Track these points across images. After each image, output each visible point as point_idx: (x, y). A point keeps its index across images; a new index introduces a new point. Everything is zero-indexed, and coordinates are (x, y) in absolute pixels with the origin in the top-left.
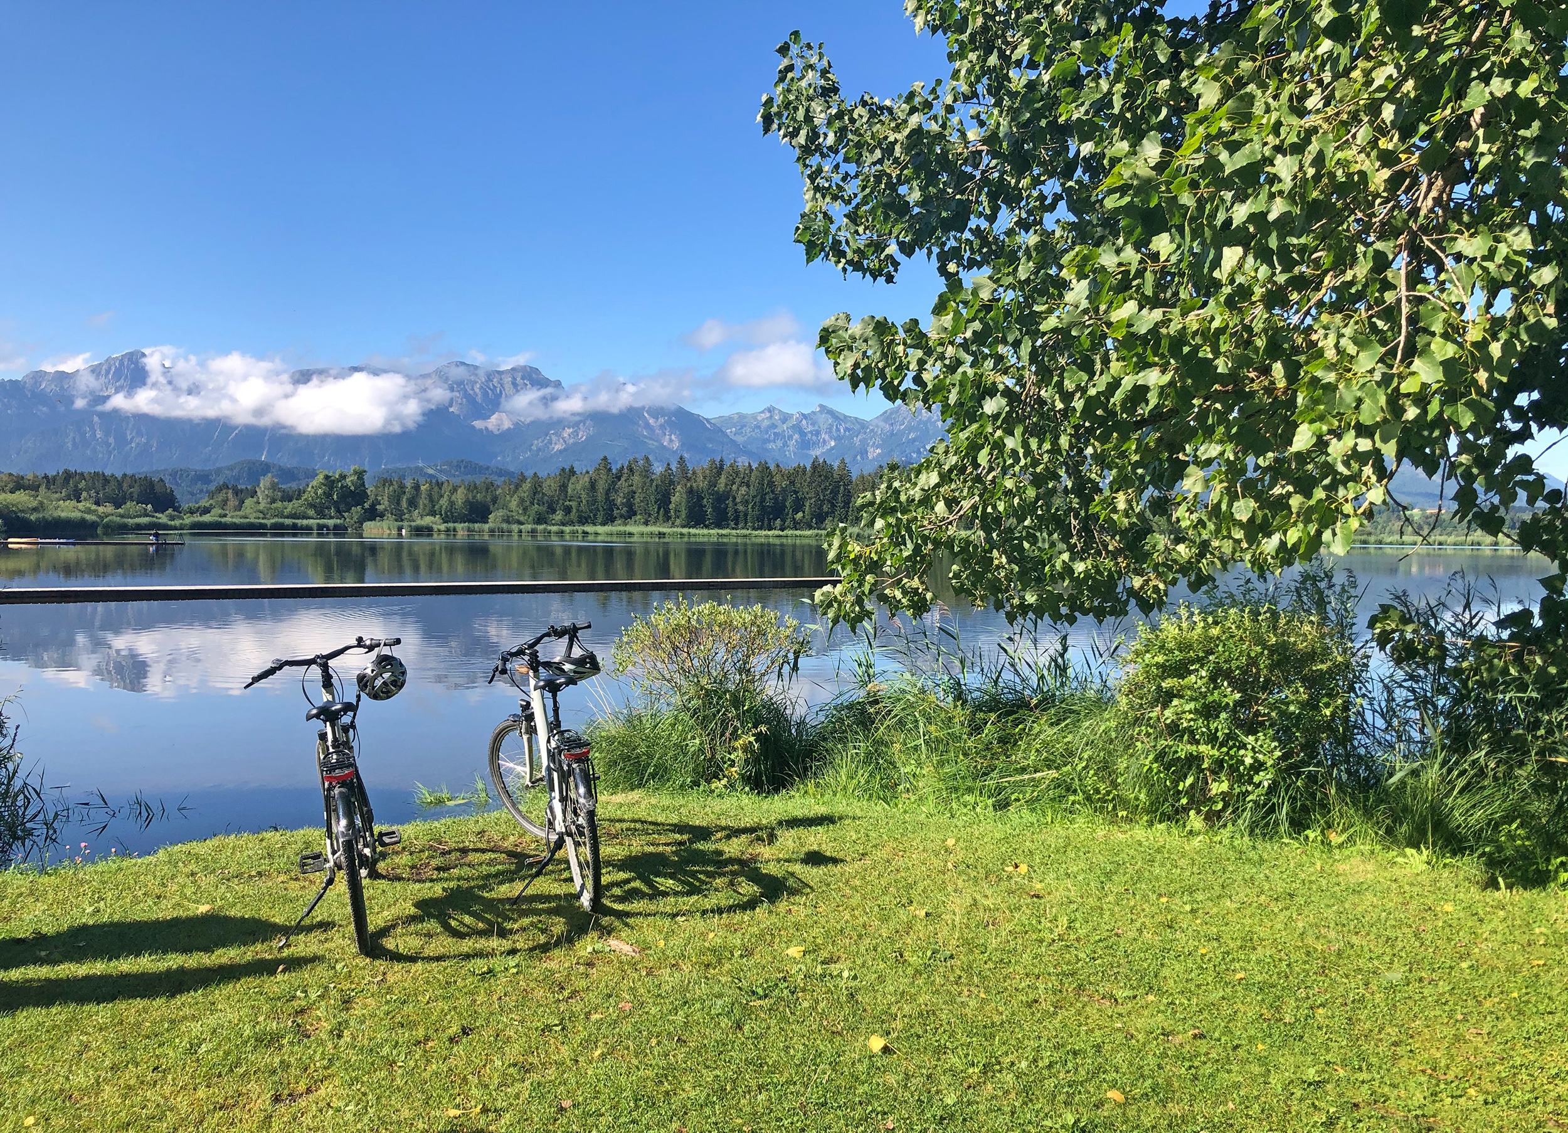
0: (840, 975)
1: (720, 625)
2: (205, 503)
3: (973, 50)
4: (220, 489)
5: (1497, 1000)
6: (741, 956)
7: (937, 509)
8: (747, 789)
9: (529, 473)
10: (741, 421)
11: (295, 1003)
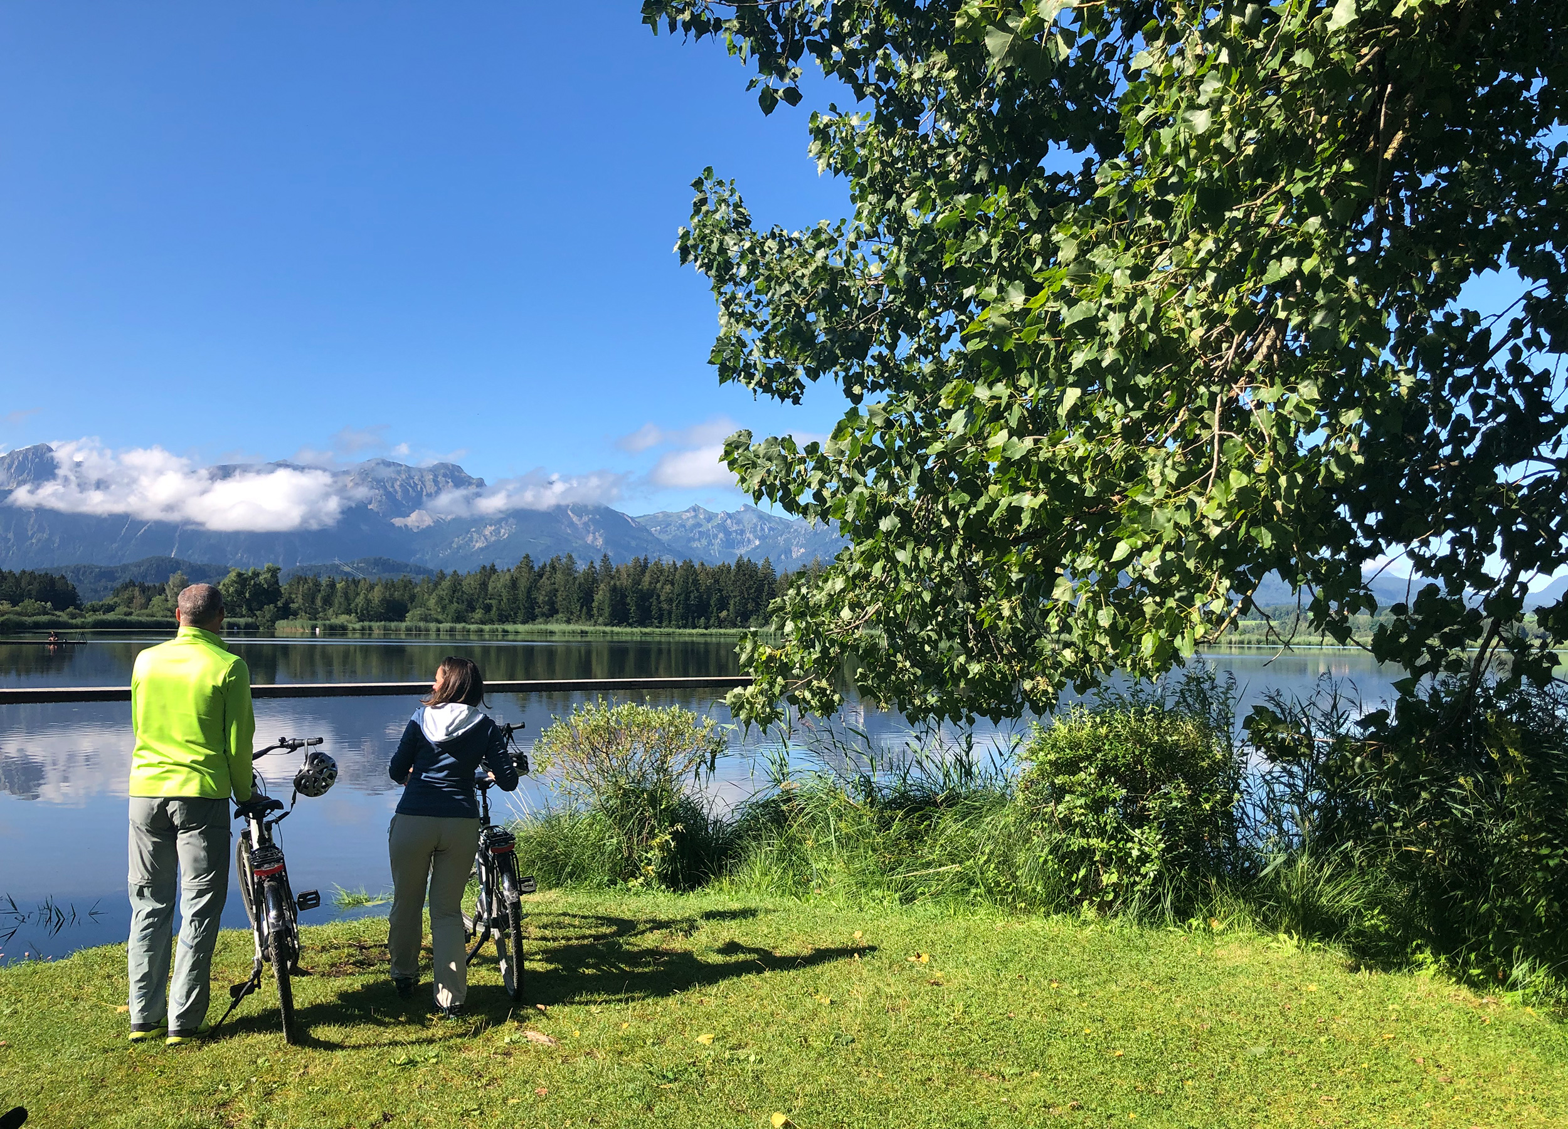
0: (747, 1059)
1: (638, 726)
2: (109, 600)
3: (873, 193)
4: (126, 587)
5: (1349, 1070)
6: (654, 1044)
7: (842, 614)
8: (663, 887)
9: (449, 571)
10: (666, 520)
11: (218, 1096)
